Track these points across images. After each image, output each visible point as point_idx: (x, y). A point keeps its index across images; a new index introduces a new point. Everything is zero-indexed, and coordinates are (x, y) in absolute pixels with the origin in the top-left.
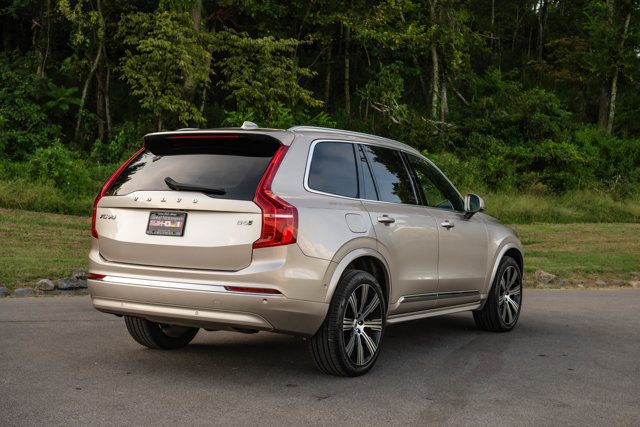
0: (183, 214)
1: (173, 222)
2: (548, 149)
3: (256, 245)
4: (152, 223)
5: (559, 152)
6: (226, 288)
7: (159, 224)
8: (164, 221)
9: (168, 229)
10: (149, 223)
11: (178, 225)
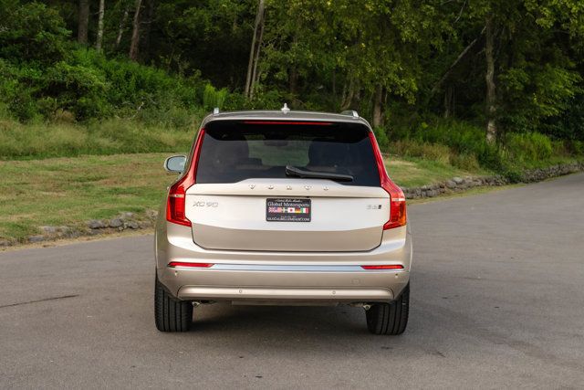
0: (306, 201)
1: (297, 208)
2: (65, 73)
3: (386, 227)
4: (271, 210)
5: (78, 77)
6: (362, 266)
7: (279, 210)
8: (286, 207)
9: (292, 215)
10: (267, 210)
11: (304, 211)
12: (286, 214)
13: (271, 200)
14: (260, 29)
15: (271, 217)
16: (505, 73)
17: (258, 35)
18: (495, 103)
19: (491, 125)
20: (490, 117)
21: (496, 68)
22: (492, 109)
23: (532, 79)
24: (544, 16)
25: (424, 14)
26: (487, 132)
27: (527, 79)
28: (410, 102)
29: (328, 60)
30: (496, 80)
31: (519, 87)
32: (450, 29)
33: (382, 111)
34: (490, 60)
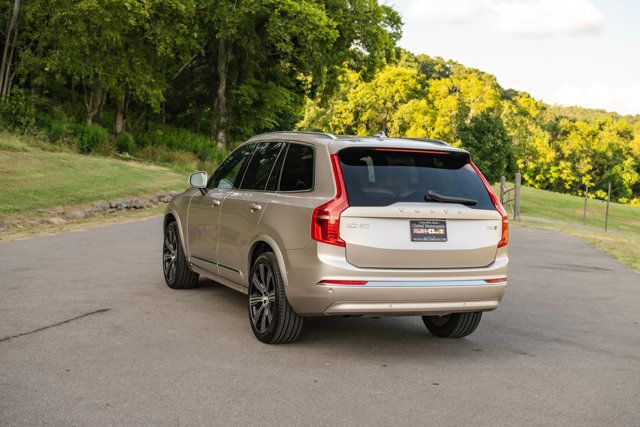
0: (442, 222)
1: (436, 229)
3: (500, 245)
4: (416, 231)
6: (485, 281)
7: (422, 231)
8: (427, 229)
9: (432, 235)
10: (412, 231)
11: (441, 232)
12: (428, 235)
13: (414, 222)
14: (13, 34)
15: (415, 237)
16: (237, 89)
17: (11, 40)
18: (226, 116)
19: (221, 135)
20: (220, 127)
21: (228, 84)
22: (223, 120)
23: (260, 94)
24: (285, 41)
25: (177, 32)
26: (218, 141)
27: (256, 96)
28: (156, 111)
29: (86, 68)
30: (227, 93)
31: (249, 102)
32: (198, 46)
33: (124, 118)
34: (223, 77)
